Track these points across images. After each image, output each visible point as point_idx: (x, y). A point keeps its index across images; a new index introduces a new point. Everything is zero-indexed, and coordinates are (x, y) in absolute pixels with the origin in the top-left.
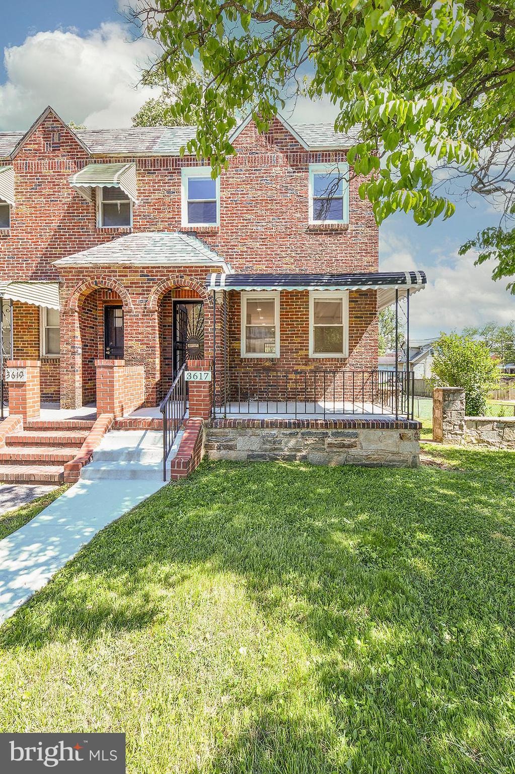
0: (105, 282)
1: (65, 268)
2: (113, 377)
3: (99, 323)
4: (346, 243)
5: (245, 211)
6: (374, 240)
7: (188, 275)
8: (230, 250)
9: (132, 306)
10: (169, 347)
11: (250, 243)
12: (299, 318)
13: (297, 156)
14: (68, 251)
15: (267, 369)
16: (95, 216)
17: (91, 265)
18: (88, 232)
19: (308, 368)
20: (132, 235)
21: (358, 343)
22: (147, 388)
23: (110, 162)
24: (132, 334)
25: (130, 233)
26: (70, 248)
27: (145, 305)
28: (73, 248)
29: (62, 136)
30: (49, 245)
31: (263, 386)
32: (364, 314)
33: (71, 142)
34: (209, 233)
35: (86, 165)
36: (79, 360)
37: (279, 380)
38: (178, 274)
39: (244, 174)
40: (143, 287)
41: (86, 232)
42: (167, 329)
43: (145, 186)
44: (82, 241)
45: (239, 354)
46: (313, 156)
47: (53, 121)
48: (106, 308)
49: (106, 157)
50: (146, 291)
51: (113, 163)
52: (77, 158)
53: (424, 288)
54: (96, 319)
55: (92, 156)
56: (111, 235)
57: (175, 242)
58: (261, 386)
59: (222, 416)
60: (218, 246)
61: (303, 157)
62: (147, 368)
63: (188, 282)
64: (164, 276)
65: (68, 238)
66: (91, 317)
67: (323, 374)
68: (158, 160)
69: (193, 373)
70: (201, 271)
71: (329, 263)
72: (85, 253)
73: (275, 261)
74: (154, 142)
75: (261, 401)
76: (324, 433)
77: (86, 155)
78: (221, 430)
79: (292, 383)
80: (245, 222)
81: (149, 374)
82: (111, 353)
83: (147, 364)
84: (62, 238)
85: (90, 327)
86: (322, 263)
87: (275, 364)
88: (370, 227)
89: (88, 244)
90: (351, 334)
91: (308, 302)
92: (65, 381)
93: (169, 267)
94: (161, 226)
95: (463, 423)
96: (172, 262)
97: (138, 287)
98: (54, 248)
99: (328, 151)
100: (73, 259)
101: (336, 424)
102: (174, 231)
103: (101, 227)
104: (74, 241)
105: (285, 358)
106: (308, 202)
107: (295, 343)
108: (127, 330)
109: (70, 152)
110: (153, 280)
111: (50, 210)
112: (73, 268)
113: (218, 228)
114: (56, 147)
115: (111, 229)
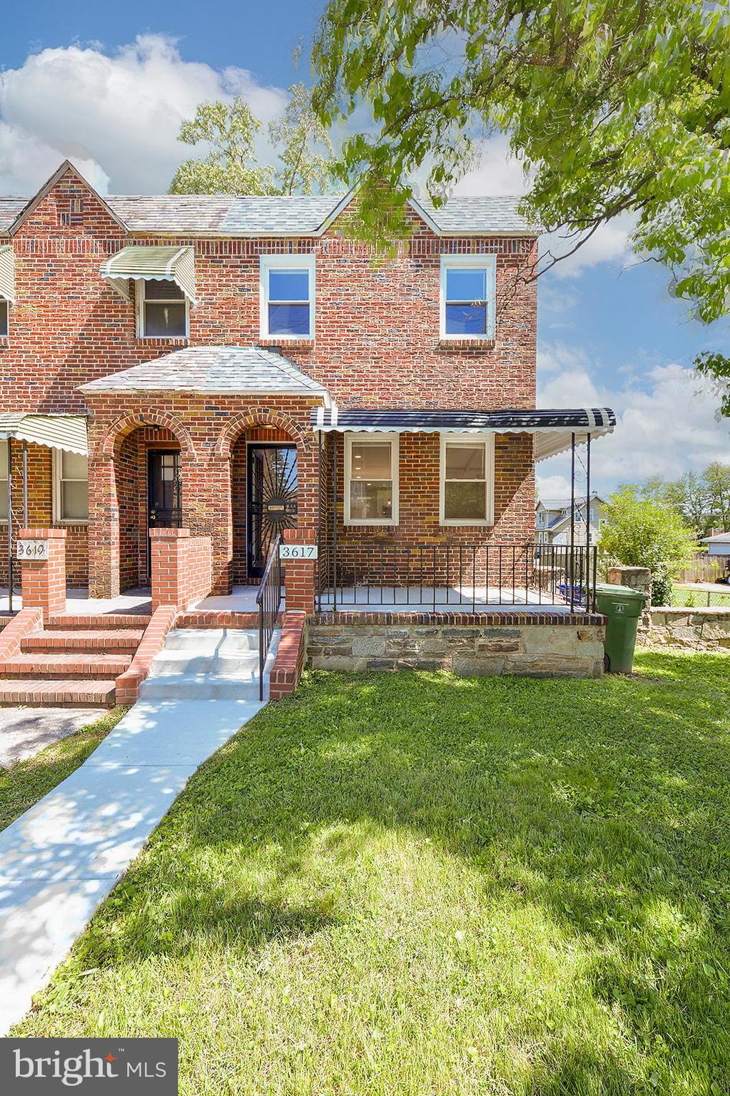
0: (155, 417)
1: (95, 395)
2: (176, 553)
3: (140, 474)
4: (491, 367)
5: (351, 319)
6: (529, 363)
7: (275, 408)
8: (329, 374)
9: (194, 451)
10: (241, 510)
11: (357, 364)
12: (426, 470)
13: (424, 242)
14: (94, 371)
15: (382, 542)
16: (135, 322)
17: (135, 392)
18: (123, 344)
19: (438, 540)
20: (189, 349)
21: (507, 505)
22: (215, 569)
23: (156, 243)
24: (194, 491)
25: (186, 346)
26: (97, 366)
27: (213, 450)
28: (102, 366)
29: (86, 205)
30: (66, 361)
31: (375, 565)
32: (515, 466)
33: (100, 214)
34: (299, 349)
35: (122, 248)
36: (115, 528)
37: (398, 556)
38: (260, 407)
39: (349, 266)
40: (210, 424)
41: (120, 343)
42: (239, 485)
43: (208, 280)
44: (116, 357)
45: (341, 519)
46: (446, 245)
47: (72, 182)
48: (150, 453)
49: (151, 237)
50: (215, 429)
51: (161, 245)
52: (108, 237)
53: (611, 432)
54: (136, 469)
55: (130, 234)
56: (158, 348)
57: (252, 361)
58: (372, 565)
59: (330, 608)
60: (312, 367)
61: (433, 244)
62: (215, 539)
63: (273, 417)
64: (241, 409)
65: (94, 352)
66: (129, 467)
67: (458, 549)
68: (226, 243)
69: (291, 547)
70: (294, 403)
71: (468, 394)
72: (123, 373)
73: (393, 390)
74: (220, 218)
75: (372, 586)
76: (473, 631)
77: (121, 232)
78: (330, 628)
79: (416, 560)
80: (351, 334)
81: (218, 549)
82: (157, 517)
83: (215, 535)
84: (85, 352)
85: (129, 481)
86: (458, 394)
87: (391, 535)
88: (525, 345)
89: (124, 361)
90: (498, 493)
91: (439, 447)
92: (96, 558)
93: (247, 397)
94: (230, 337)
95: (649, 616)
96: (253, 389)
97: (202, 424)
98: (73, 366)
99: (467, 237)
100: (107, 383)
101: (490, 618)
102: (250, 345)
103: (142, 336)
104: (104, 357)
105: (406, 526)
106: (438, 308)
107: (420, 505)
108: (187, 485)
109: (97, 228)
110: (225, 414)
111: (69, 311)
112: (108, 396)
113: (313, 341)
114: (77, 220)
115: (158, 340)
